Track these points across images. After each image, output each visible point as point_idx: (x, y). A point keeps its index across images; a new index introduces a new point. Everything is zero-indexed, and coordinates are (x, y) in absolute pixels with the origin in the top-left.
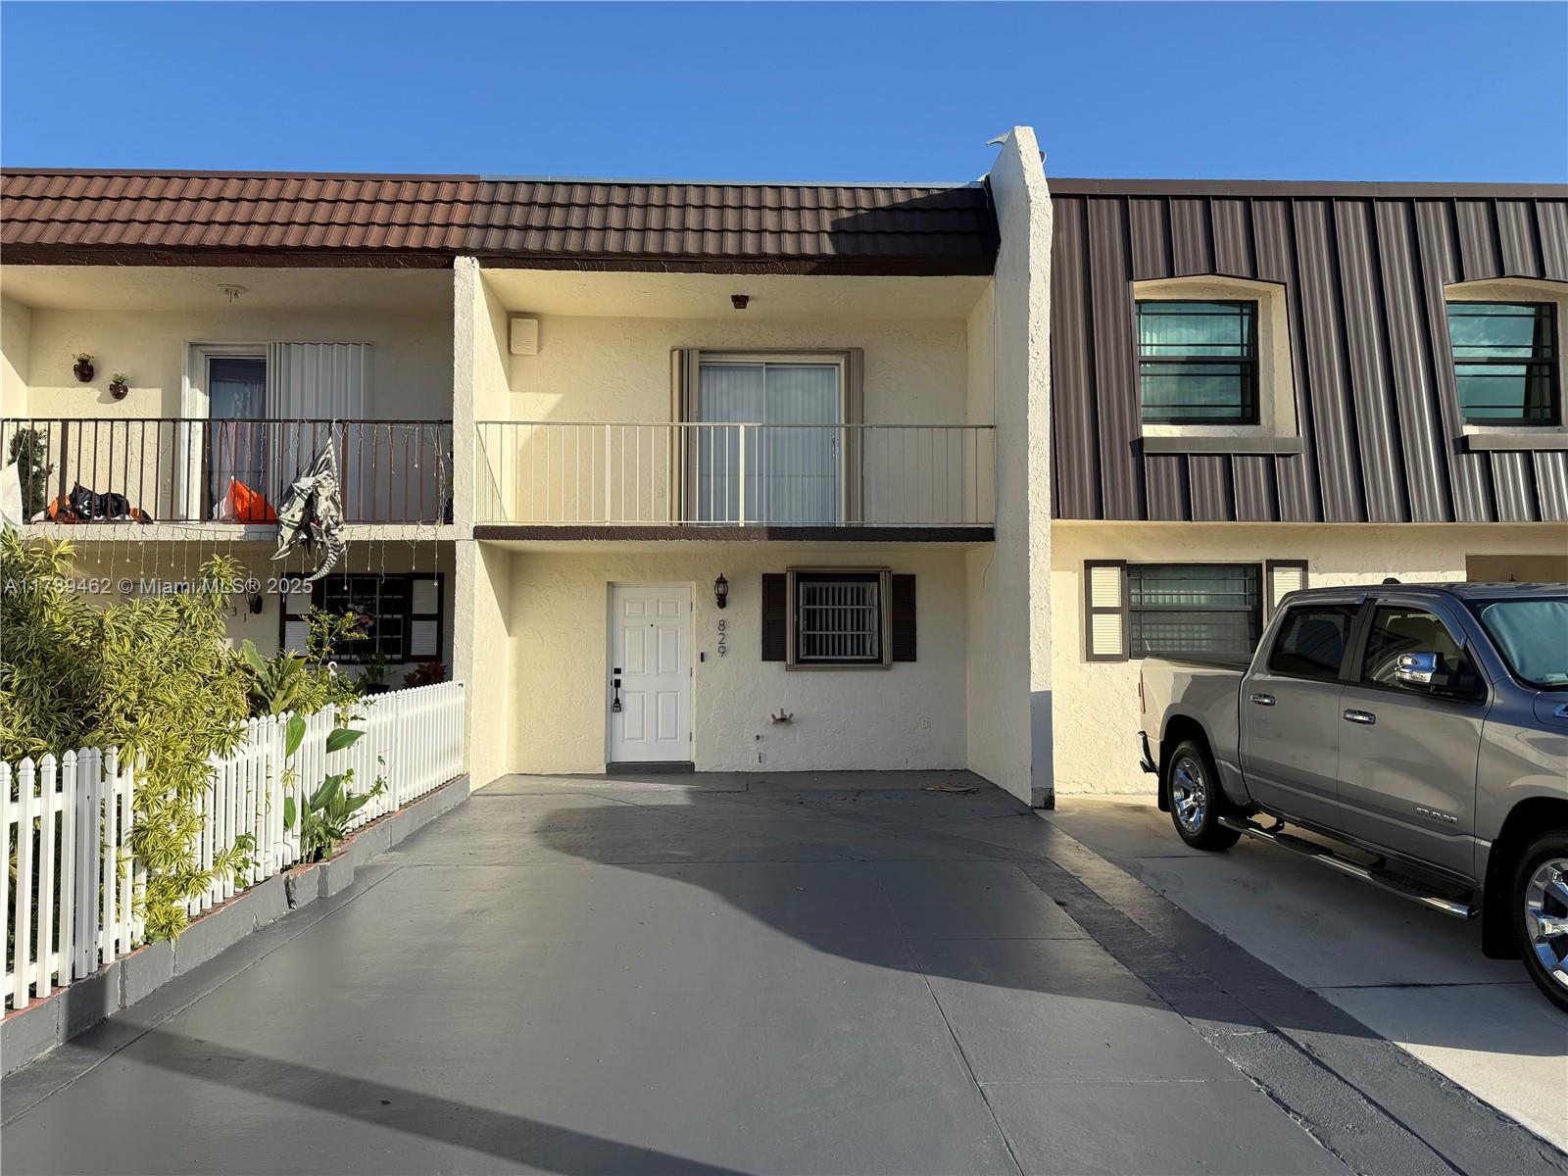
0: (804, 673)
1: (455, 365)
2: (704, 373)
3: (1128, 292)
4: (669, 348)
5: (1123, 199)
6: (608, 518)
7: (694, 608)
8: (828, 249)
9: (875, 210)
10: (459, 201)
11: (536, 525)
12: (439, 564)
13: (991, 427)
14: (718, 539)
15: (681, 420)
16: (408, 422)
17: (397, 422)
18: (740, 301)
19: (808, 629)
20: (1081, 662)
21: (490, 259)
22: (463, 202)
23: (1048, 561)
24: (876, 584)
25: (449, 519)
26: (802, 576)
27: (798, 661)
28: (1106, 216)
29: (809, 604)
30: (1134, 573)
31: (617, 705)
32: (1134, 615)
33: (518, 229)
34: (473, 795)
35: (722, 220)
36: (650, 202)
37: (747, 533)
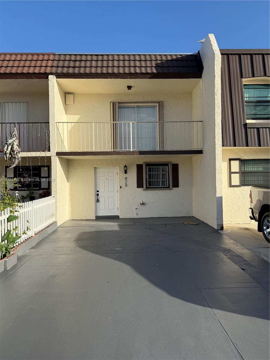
0: (148, 191)
1: (50, 106)
2: (119, 109)
3: (241, 82)
4: (110, 102)
5: (239, 55)
6: (94, 149)
7: (118, 174)
8: (155, 71)
9: (167, 61)
10: (50, 60)
11: (74, 151)
12: (47, 163)
13: (201, 121)
14: (125, 155)
15: (114, 121)
16: (37, 123)
17: (34, 123)
18: (129, 87)
19: (149, 179)
20: (228, 187)
21: (59, 76)
22: (51, 60)
23: (221, 159)
24: (167, 167)
25: (49, 150)
26: (148, 165)
27: (147, 188)
28: (234, 60)
29: (149, 172)
30: (243, 162)
31: (98, 201)
32: (243, 174)
33: (67, 67)
34: (58, 227)
35: (124, 64)
36: (104, 59)
37: (133, 153)
